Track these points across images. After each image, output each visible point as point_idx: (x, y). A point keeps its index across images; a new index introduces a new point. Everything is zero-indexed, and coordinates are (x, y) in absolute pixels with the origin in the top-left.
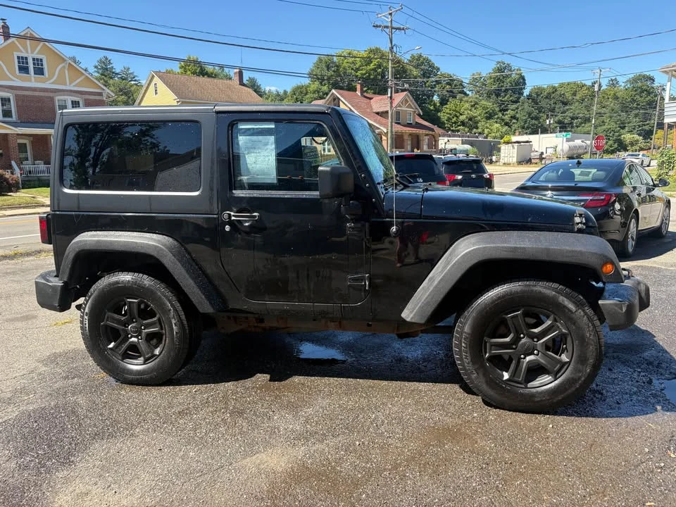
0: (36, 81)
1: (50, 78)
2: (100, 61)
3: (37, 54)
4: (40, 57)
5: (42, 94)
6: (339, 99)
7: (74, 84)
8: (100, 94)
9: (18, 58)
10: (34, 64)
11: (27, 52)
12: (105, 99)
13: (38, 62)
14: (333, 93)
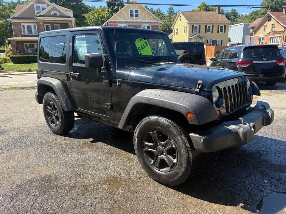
0: (135, 19)
1: (140, 18)
2: (170, 9)
3: (137, 8)
4: (137, 10)
5: (137, 24)
6: (271, 17)
7: (148, 19)
8: (157, 23)
9: (130, 11)
10: (135, 13)
11: (133, 8)
12: (159, 24)
13: (137, 12)
14: (268, 14)
